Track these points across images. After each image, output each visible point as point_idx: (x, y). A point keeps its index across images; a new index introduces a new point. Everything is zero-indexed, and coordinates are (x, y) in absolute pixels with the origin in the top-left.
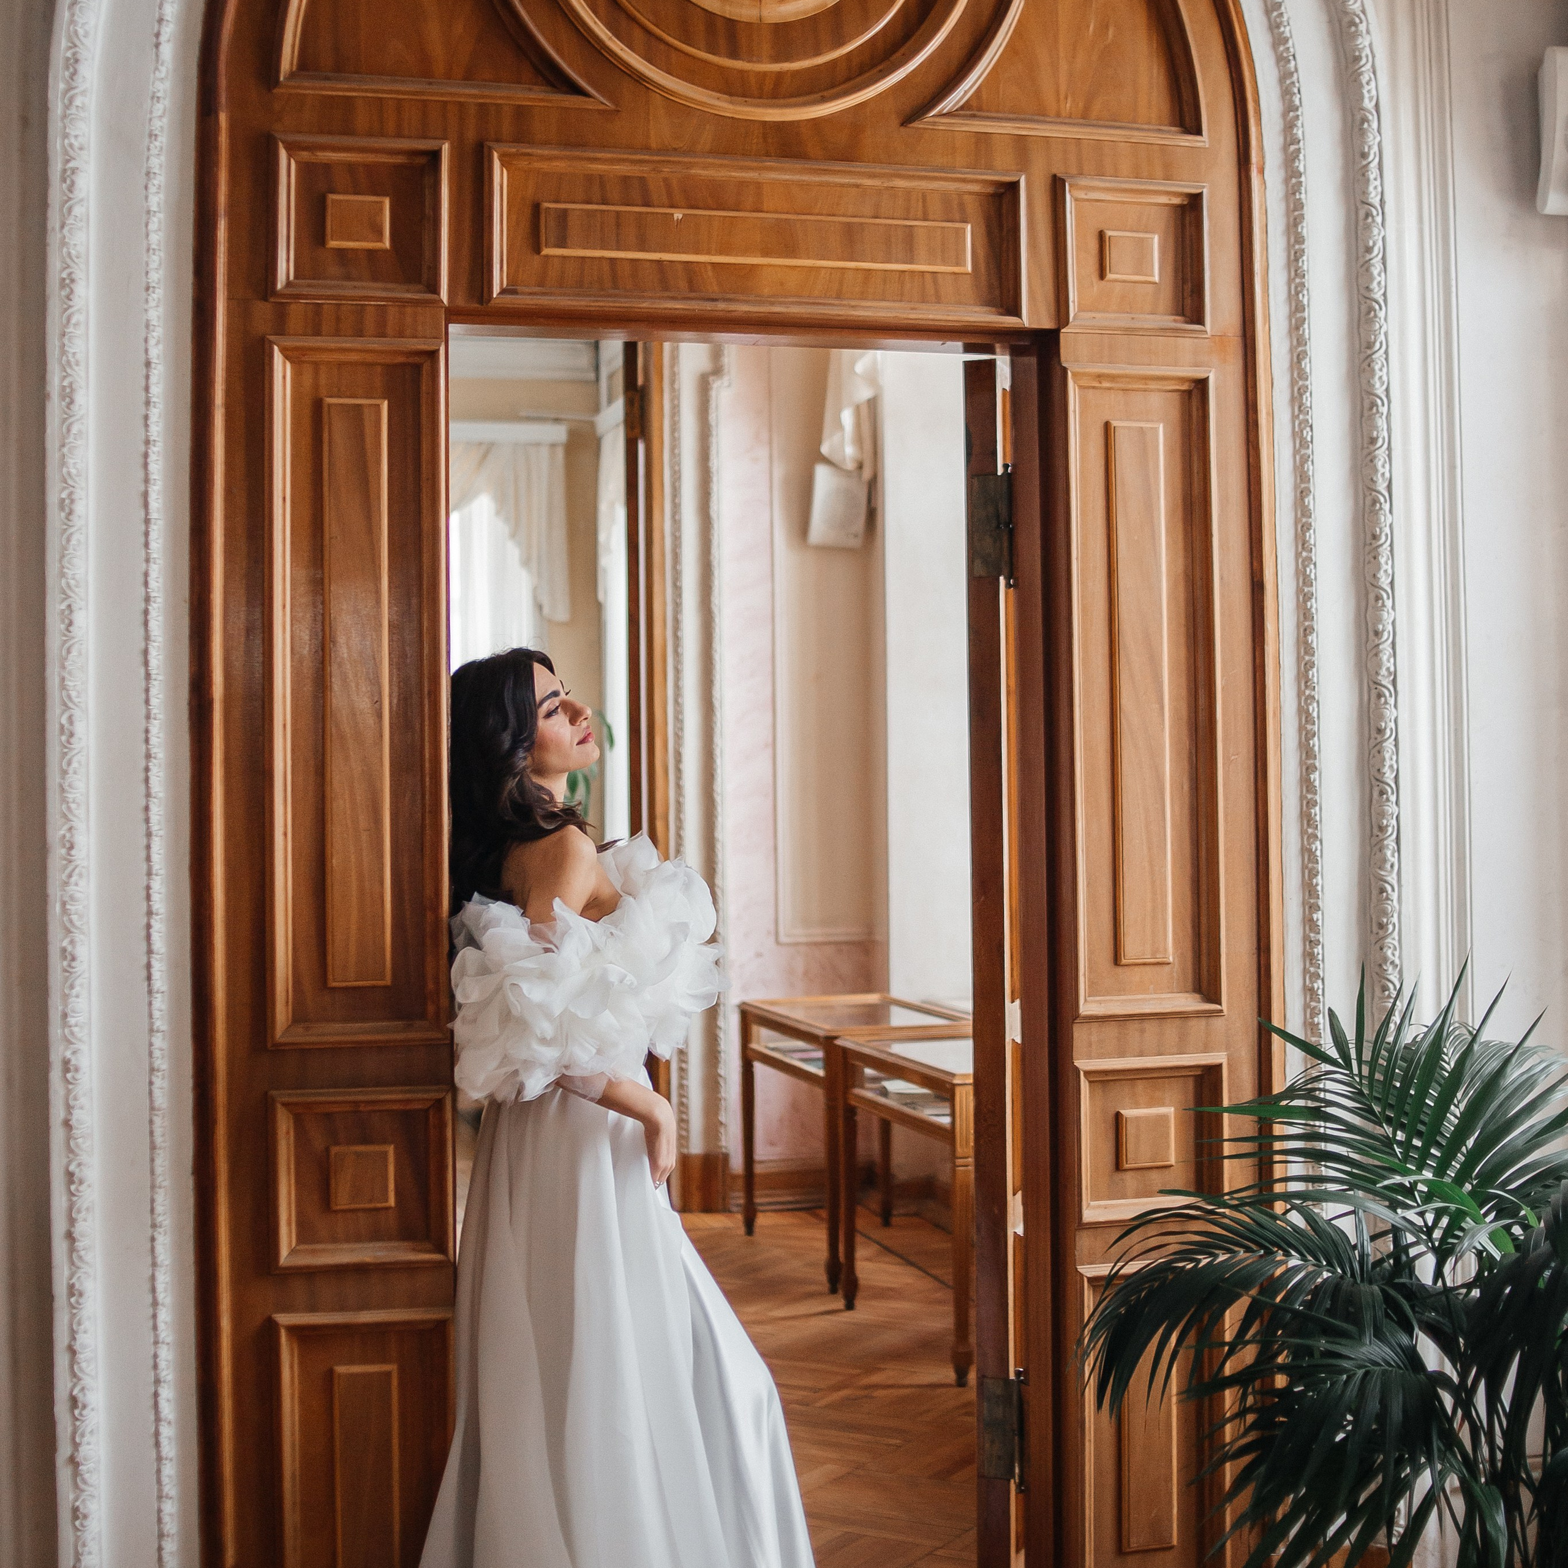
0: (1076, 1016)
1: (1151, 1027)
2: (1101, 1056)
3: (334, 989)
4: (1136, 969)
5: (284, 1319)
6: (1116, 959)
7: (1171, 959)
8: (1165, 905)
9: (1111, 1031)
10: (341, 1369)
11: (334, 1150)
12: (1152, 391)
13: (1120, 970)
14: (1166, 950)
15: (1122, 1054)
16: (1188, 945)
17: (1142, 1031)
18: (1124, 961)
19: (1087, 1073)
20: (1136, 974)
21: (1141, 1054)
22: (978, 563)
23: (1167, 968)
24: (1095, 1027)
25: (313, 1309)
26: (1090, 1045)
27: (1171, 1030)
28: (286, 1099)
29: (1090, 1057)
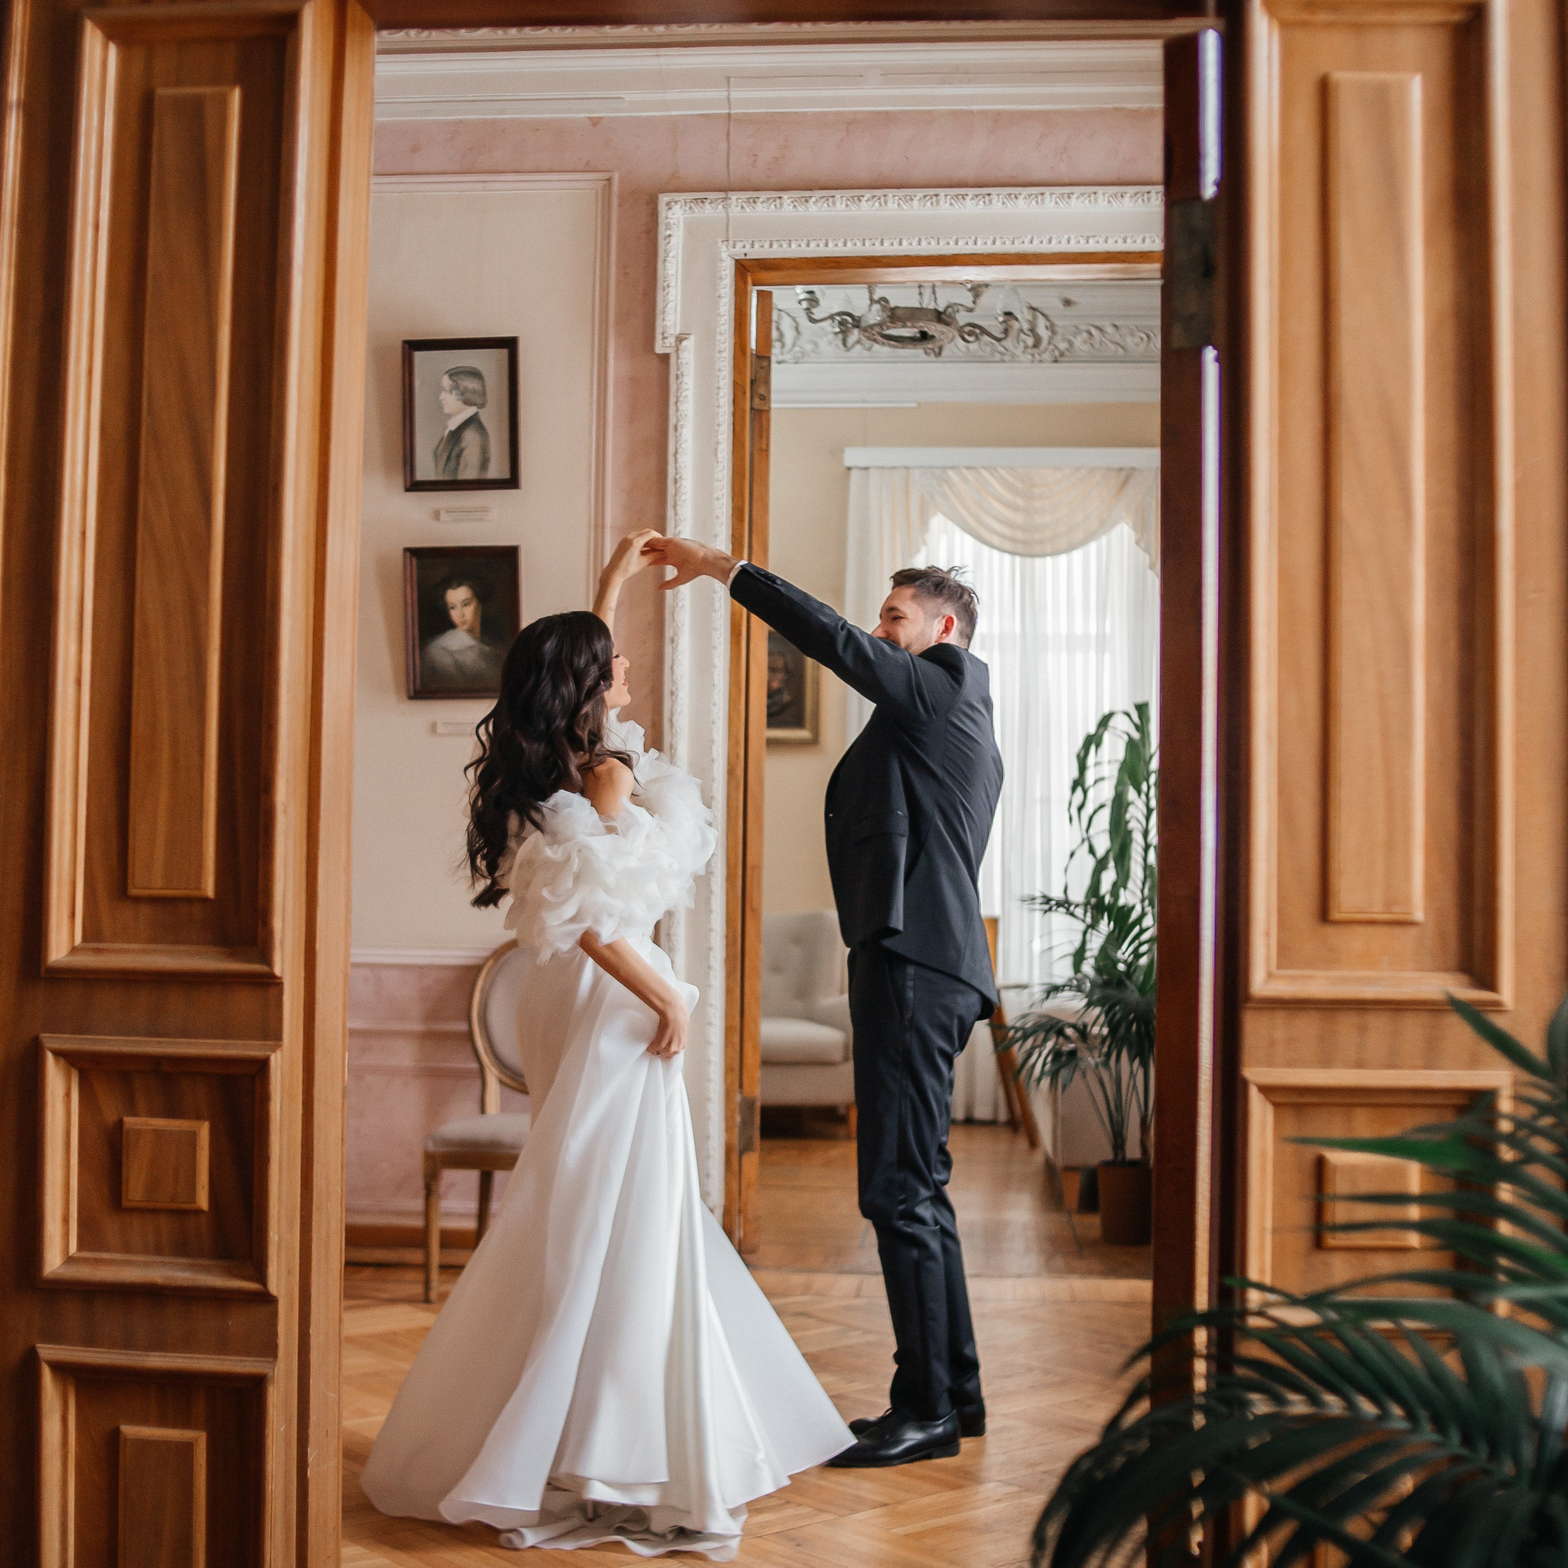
0: (1248, 998)
1: (1379, 1023)
2: (1290, 1064)
3: (137, 900)
4: (1360, 930)
5: (47, 1351)
6: (1324, 913)
7: (1419, 915)
8: (1408, 830)
9: (1307, 1025)
10: (130, 1430)
11: (129, 1120)
12: (1403, 25)
13: (1330, 930)
14: (1408, 901)
15: (1326, 1062)
16: (1449, 896)
17: (1363, 1029)
18: (1336, 915)
19: (1267, 1090)
20: (1355, 940)
21: (1360, 1064)
22: (1177, 330)
23: (1412, 931)
24: (1279, 1018)
25: (90, 1341)
26: (1272, 1043)
27: (1413, 1027)
28: (56, 1045)
29: (1270, 1064)
